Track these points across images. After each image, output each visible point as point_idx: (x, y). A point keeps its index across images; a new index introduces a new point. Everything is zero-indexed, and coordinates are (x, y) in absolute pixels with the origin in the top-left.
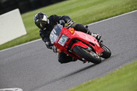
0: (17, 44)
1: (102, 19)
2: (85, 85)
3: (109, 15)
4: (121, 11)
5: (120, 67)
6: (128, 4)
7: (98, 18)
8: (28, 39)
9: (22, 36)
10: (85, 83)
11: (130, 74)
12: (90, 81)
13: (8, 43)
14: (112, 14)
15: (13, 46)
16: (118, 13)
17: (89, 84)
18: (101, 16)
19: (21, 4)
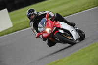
0: (6, 34)
4: (80, 10)
5: (80, 50)
6: (85, 4)
8: (14, 30)
9: (10, 28)
10: (54, 61)
11: (87, 55)
12: (58, 60)
14: (74, 12)
16: (78, 11)
17: (57, 62)
18: (66, 13)
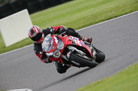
1: (112, 18)
2: (95, 85)
3: (118, 14)
4: (130, 10)
7: (108, 17)
10: (94, 83)
12: (100, 80)
13: (17, 43)
14: (122, 13)
15: (23, 46)
17: (98, 83)
18: (110, 15)
19: (29, 4)
